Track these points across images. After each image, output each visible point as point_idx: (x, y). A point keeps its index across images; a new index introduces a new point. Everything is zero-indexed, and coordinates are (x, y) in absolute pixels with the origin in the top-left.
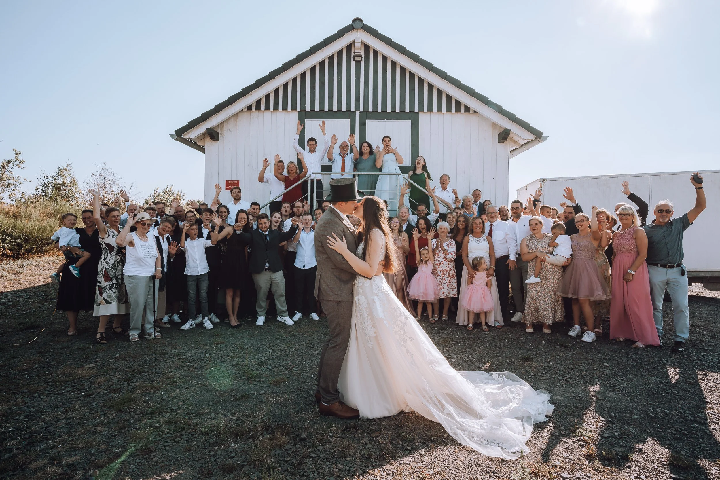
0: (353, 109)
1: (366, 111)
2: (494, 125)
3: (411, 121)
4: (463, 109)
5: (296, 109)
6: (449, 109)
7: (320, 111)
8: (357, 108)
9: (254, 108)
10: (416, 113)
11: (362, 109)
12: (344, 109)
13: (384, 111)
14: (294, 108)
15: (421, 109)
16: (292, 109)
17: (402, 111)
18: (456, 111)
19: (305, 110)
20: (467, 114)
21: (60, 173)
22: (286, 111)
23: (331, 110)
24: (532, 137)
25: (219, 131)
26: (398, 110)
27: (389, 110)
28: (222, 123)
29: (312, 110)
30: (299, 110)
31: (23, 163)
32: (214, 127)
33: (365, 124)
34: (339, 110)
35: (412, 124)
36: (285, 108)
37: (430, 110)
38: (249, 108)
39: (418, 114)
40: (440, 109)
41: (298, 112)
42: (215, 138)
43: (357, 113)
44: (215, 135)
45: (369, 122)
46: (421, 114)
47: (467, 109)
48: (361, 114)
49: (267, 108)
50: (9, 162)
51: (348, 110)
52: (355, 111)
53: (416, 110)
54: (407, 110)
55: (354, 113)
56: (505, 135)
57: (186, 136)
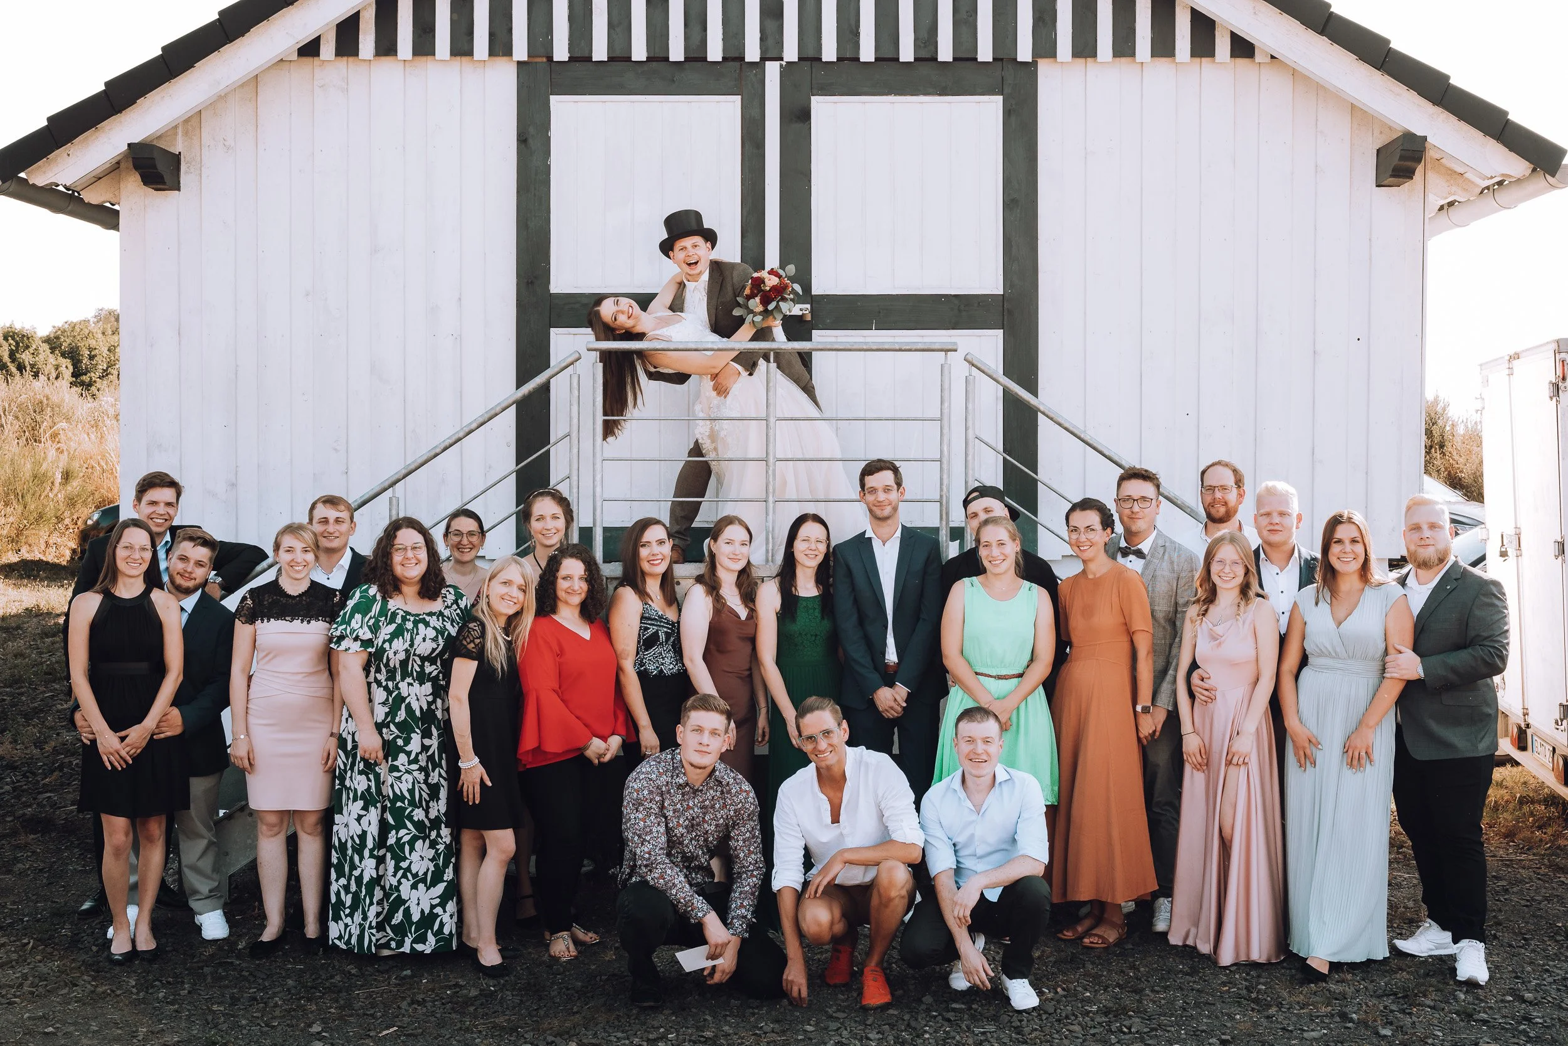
0: (752, 53)
1: (810, 57)
2: (1358, 113)
3: (999, 99)
4: (1223, 45)
5: (508, 52)
6: (1163, 47)
7: (611, 59)
8: (771, 48)
9: (328, 49)
10: (1025, 64)
11: (791, 53)
12: (715, 52)
13: (887, 57)
14: (500, 45)
15: (1045, 47)
16: (492, 53)
17: (965, 57)
18: (1194, 54)
19: (550, 58)
20: (1242, 62)
22: (465, 59)
23: (658, 55)
24: (1517, 166)
25: (178, 146)
26: (945, 53)
27: (907, 53)
28: (193, 122)
29: (580, 56)
30: (525, 58)
32: (159, 137)
33: (805, 116)
34: (696, 55)
35: (1008, 113)
36: (462, 47)
37: (1085, 48)
38: (310, 49)
39: (1030, 68)
40: (1124, 46)
41: (519, 63)
42: (164, 183)
43: (773, 69)
44: (162, 167)
45: (822, 107)
46: (1044, 68)
47: (1242, 48)
48: (788, 71)
49: (386, 47)
51: (734, 55)
52: (764, 59)
53: (1024, 53)
54: (985, 53)
55: (759, 66)
56: (1402, 158)
57: (39, 176)
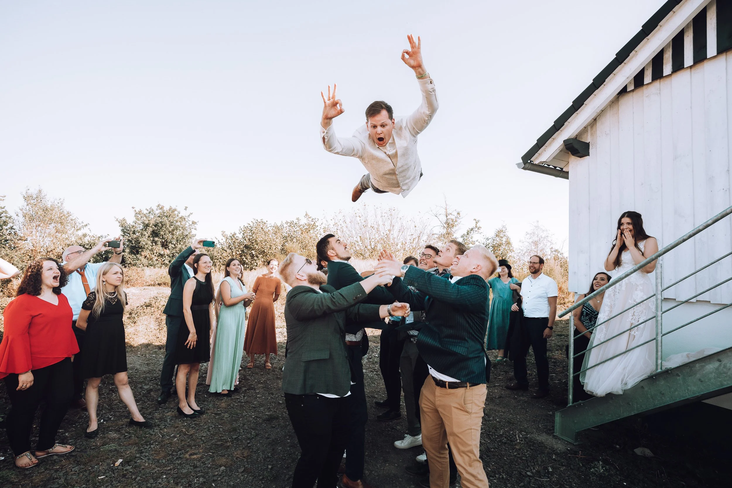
9: (648, 78)
21: (498, 234)
25: (588, 140)
31: (480, 229)
44: (580, 147)
49: (678, 65)
50: (472, 229)
57: (536, 160)
